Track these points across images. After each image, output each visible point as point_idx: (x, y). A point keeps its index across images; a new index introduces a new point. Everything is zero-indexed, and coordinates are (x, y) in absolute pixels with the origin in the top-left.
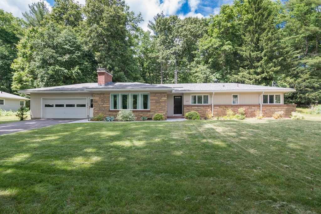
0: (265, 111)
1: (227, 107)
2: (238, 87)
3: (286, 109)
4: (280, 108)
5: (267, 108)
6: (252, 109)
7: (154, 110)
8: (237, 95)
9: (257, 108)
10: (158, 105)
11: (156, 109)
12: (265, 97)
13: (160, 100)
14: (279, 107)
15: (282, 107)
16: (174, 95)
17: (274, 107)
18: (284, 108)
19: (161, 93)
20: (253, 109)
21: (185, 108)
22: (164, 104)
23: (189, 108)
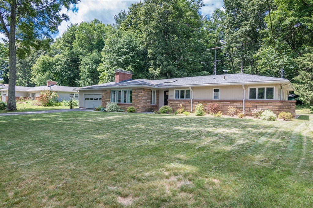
0: (249, 108)
1: (207, 102)
2: (224, 80)
3: (280, 106)
4: (271, 105)
5: (252, 104)
6: (233, 105)
7: (134, 104)
8: (219, 89)
9: (240, 104)
10: (137, 99)
11: (136, 103)
12: (253, 91)
13: (139, 95)
14: (269, 104)
15: (274, 104)
16: (164, 90)
17: (262, 103)
18: (276, 104)
19: (139, 89)
20: (235, 105)
21: (169, 102)
22: (141, 99)
23: (171, 103)
